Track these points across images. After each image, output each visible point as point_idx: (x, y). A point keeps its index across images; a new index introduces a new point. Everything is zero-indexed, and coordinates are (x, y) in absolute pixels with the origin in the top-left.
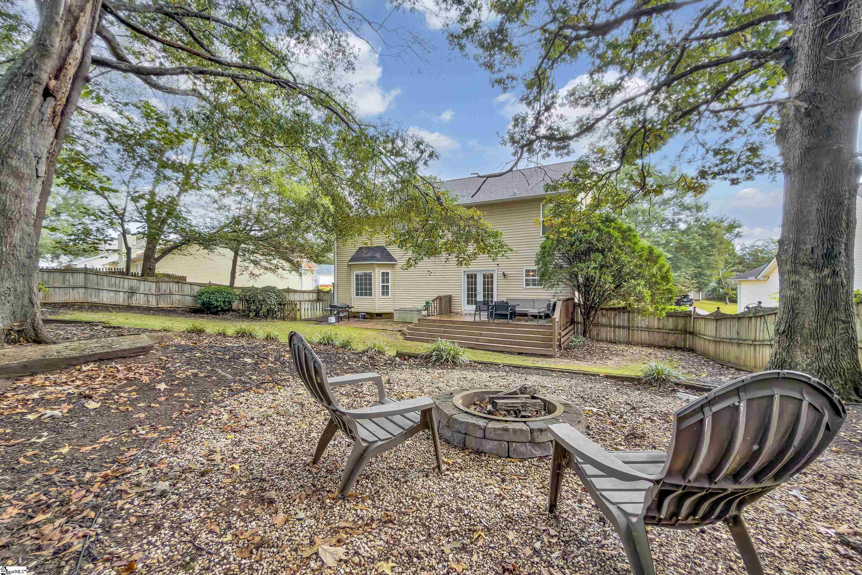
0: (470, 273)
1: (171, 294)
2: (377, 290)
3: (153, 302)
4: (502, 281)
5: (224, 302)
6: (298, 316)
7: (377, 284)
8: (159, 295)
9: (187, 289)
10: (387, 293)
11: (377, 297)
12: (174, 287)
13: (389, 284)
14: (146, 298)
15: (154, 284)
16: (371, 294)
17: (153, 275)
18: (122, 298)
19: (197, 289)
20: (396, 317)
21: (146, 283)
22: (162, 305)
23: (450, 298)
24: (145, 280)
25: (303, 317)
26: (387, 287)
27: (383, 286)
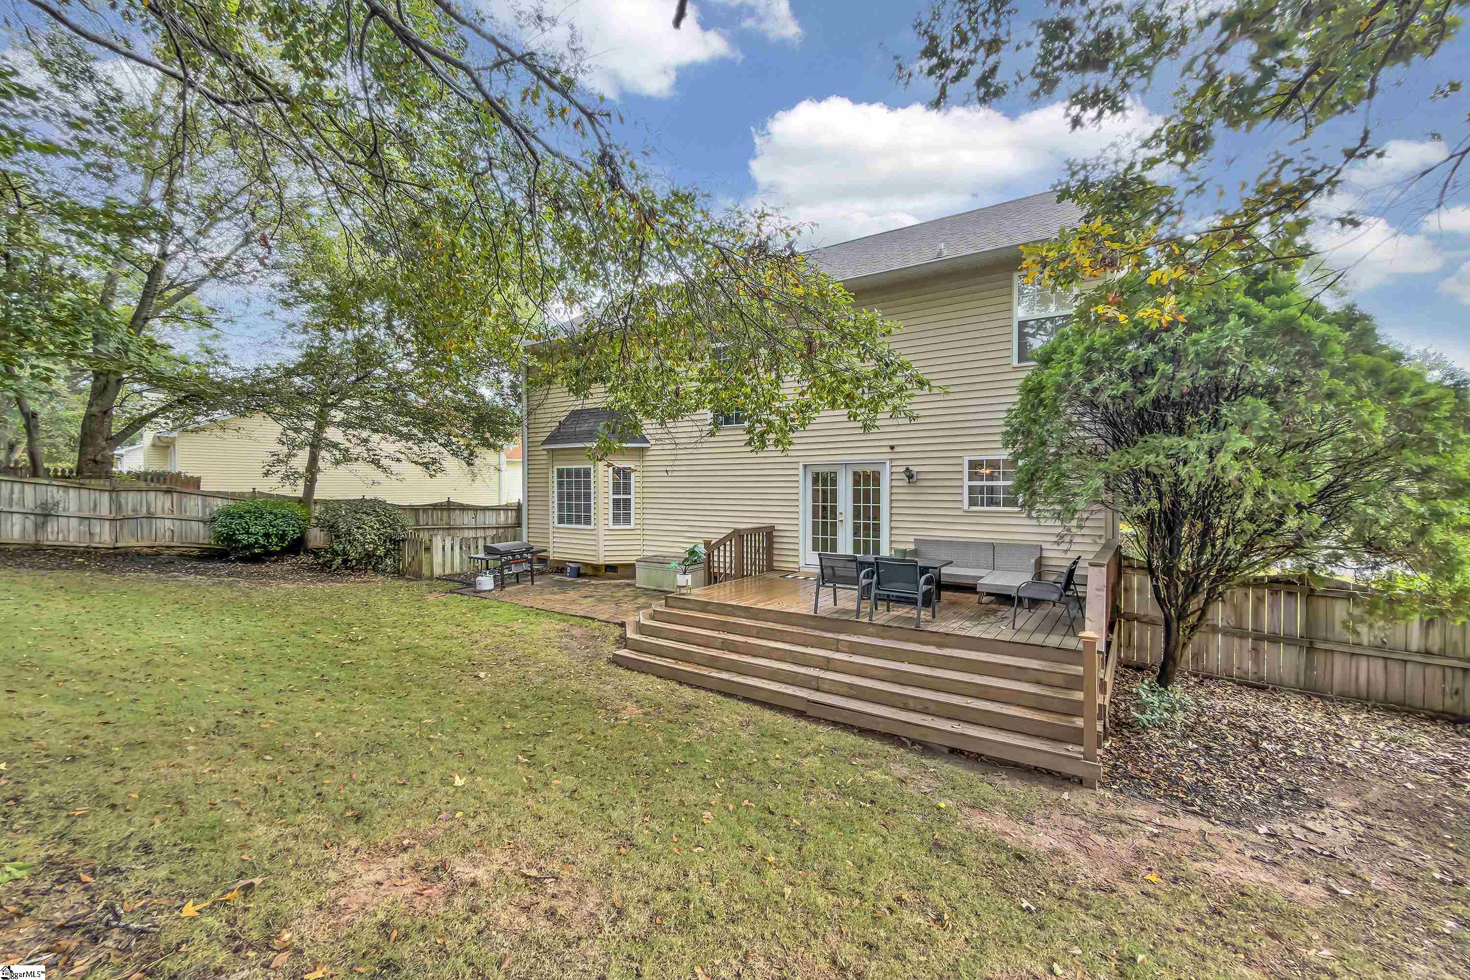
0: (821, 470)
1: (150, 516)
2: (601, 511)
3: (104, 536)
4: (904, 492)
5: (267, 535)
6: (425, 571)
7: (601, 495)
8: (117, 520)
9: (194, 506)
10: (627, 520)
11: (601, 528)
12: (160, 502)
13: (632, 497)
14: (84, 528)
15: (106, 496)
16: (588, 521)
17: (109, 476)
18: (17, 530)
19: (219, 504)
20: (642, 578)
21: (84, 493)
22: (127, 541)
23: (769, 533)
24: (80, 487)
25: (438, 571)
26: (627, 502)
27: (616, 502)
